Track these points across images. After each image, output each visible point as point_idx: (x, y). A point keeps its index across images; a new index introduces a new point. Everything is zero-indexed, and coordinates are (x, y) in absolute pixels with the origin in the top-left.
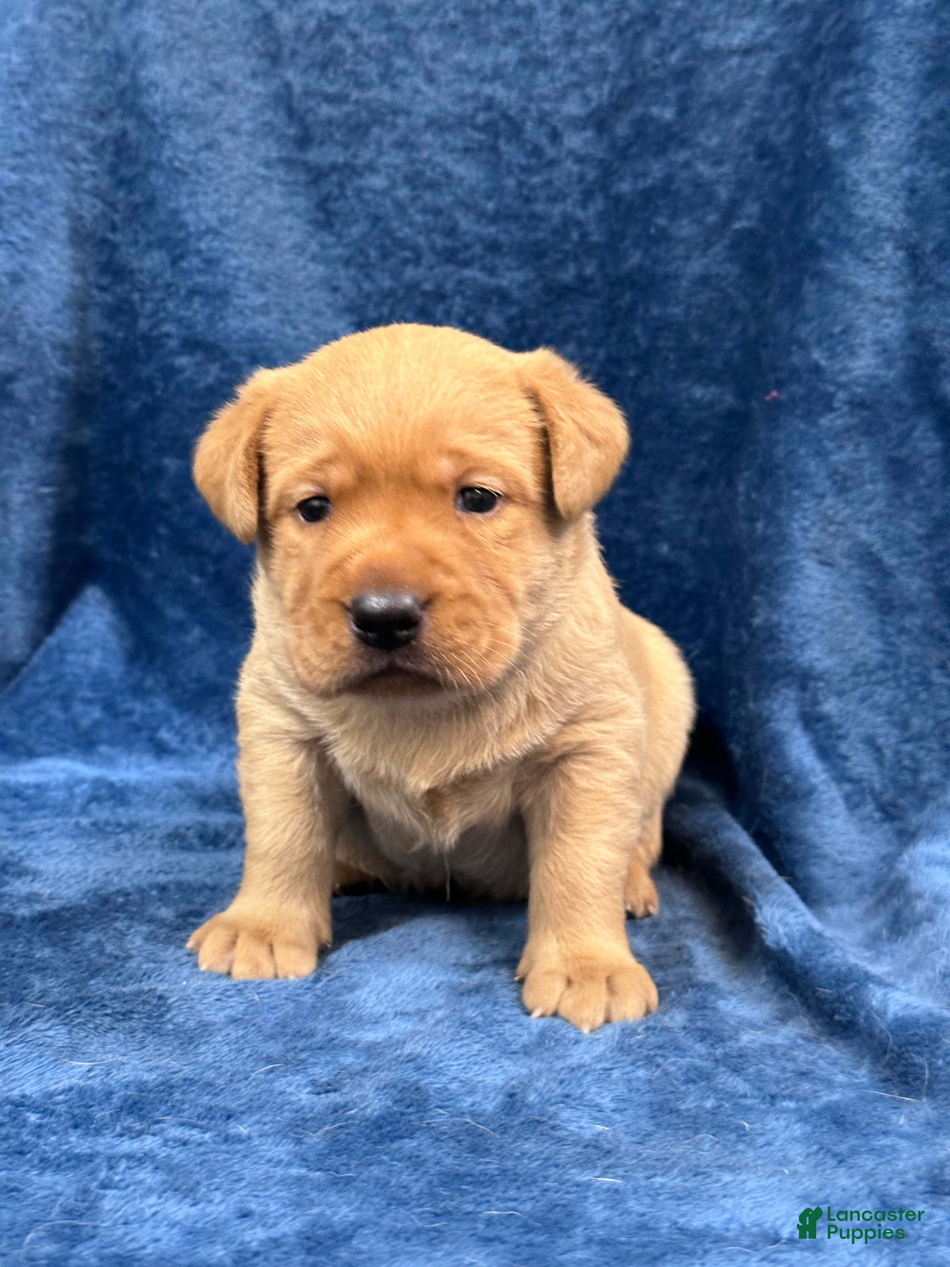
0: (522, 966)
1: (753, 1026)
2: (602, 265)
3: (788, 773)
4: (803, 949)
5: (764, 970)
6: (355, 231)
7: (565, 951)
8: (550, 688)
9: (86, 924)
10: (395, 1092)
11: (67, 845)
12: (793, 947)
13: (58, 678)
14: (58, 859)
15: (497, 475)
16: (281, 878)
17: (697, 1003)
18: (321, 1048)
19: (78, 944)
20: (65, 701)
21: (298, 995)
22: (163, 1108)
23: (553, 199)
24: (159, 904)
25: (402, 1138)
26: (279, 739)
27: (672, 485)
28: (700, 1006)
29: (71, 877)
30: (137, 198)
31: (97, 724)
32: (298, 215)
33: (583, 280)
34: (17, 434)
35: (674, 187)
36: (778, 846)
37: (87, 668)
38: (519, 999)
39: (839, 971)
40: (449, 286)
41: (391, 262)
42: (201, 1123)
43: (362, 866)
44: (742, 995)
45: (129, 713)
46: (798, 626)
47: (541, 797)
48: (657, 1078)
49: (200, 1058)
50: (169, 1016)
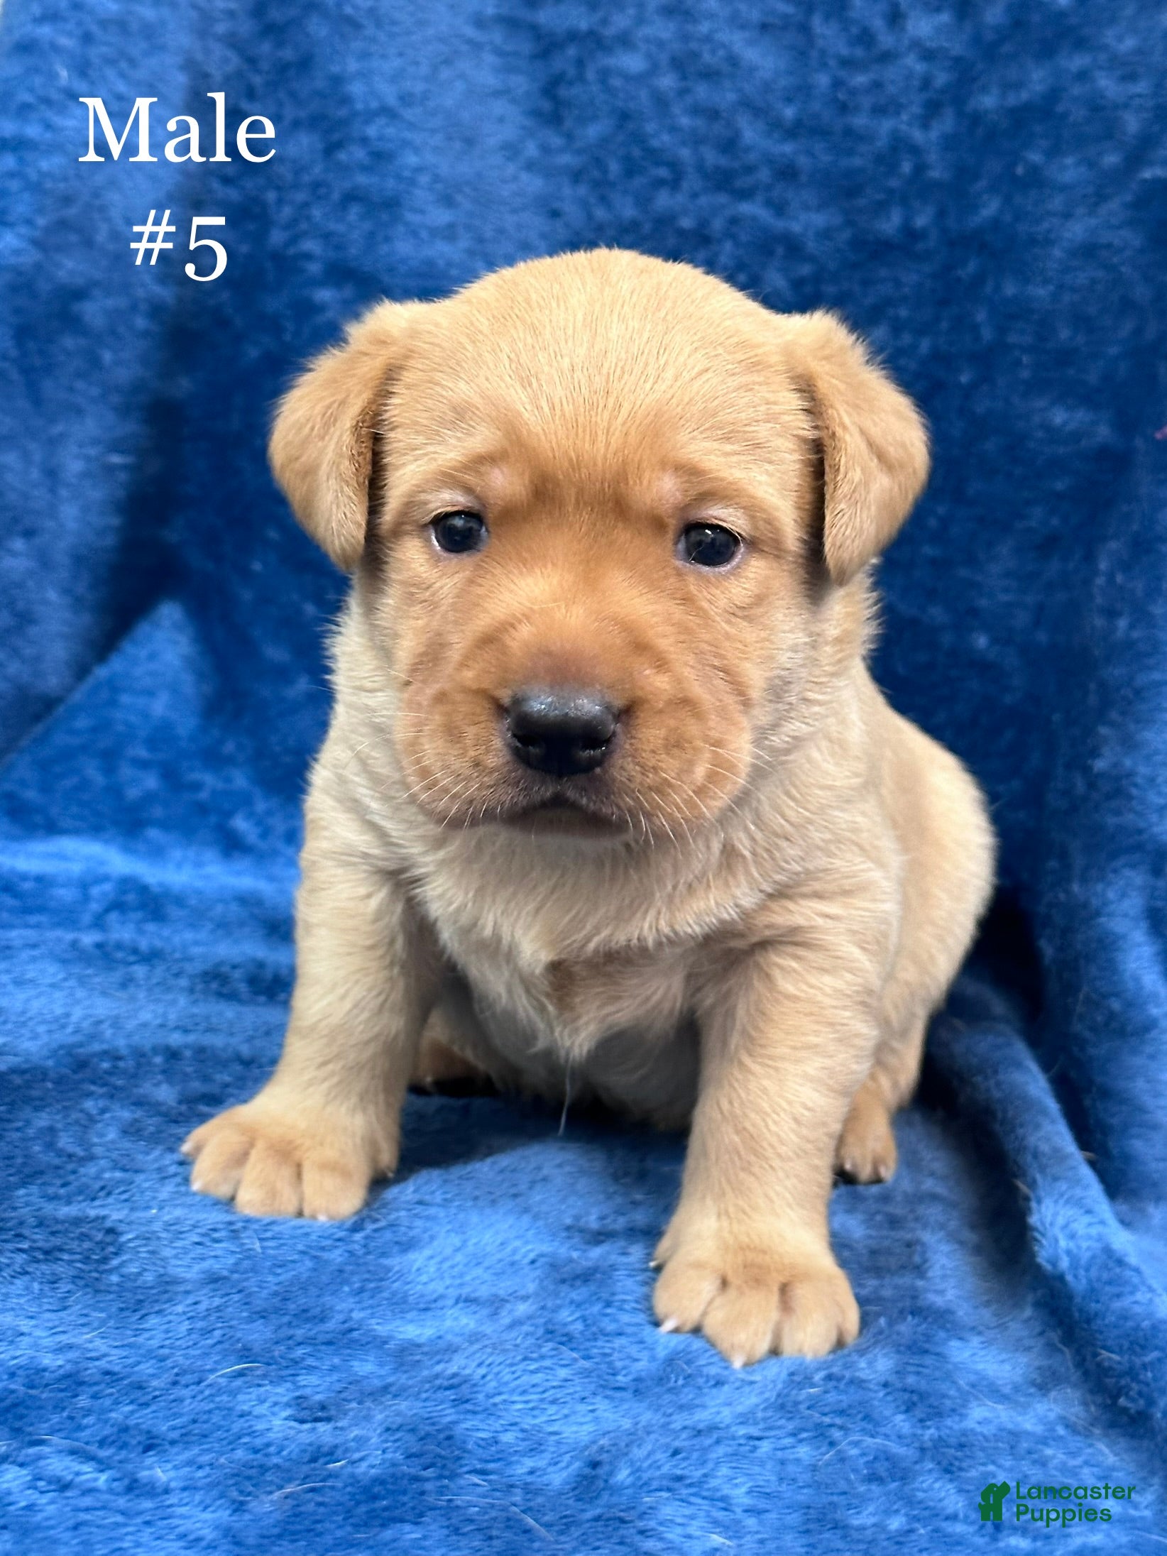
0: (665, 1244)
1: (994, 1392)
2: (941, 214)
3: (1117, 995)
4: (1090, 1281)
5: (1030, 1298)
6: (593, 132)
7: (726, 1235)
8: (759, 836)
9: (41, 1099)
10: (411, 1439)
11: (52, 971)
12: (1076, 1276)
13: (102, 727)
14: (32, 992)
15: (739, 506)
16: (330, 1067)
17: (915, 1342)
18: (329, 1343)
19: (18, 1129)
20: (110, 759)
21: (323, 1249)
22: (55, 1419)
23: (879, 111)
24: (160, 1077)
25: (402, 1521)
26: (354, 864)
27: (1004, 549)
28: (917, 1349)
29: (44, 1022)
30: (288, 54)
31: (149, 798)
32: (513, 101)
33: (911, 234)
34: (79, 375)
35: (1060, 108)
36: (1087, 1102)
37: (145, 715)
38: (648, 1298)
39: (1137, 1328)
40: (718, 225)
41: (638, 182)
42: (104, 1453)
43: (469, 1055)
44: (991, 1334)
45: (197, 786)
46: (1160, 780)
47: (727, 996)
48: (828, 1464)
49: (140, 1339)
50: (115, 1262)
